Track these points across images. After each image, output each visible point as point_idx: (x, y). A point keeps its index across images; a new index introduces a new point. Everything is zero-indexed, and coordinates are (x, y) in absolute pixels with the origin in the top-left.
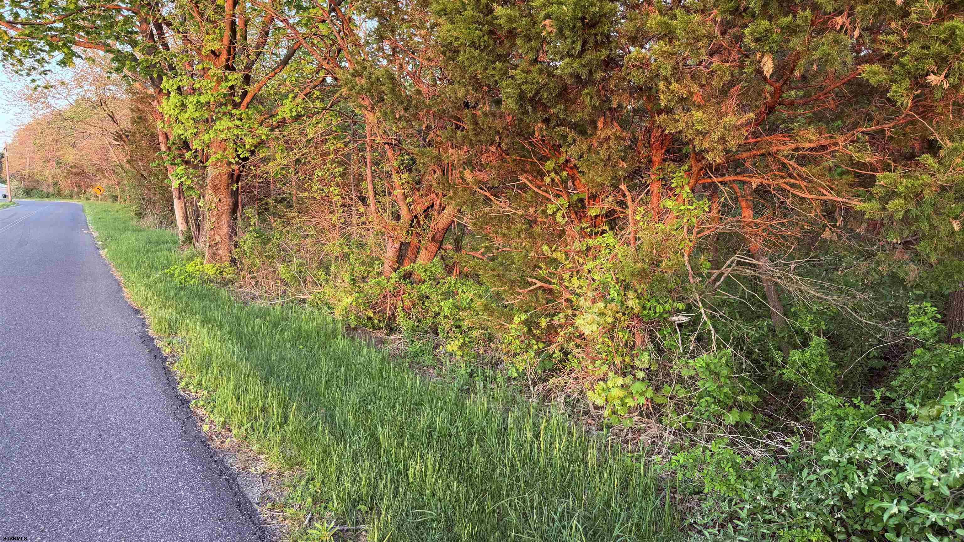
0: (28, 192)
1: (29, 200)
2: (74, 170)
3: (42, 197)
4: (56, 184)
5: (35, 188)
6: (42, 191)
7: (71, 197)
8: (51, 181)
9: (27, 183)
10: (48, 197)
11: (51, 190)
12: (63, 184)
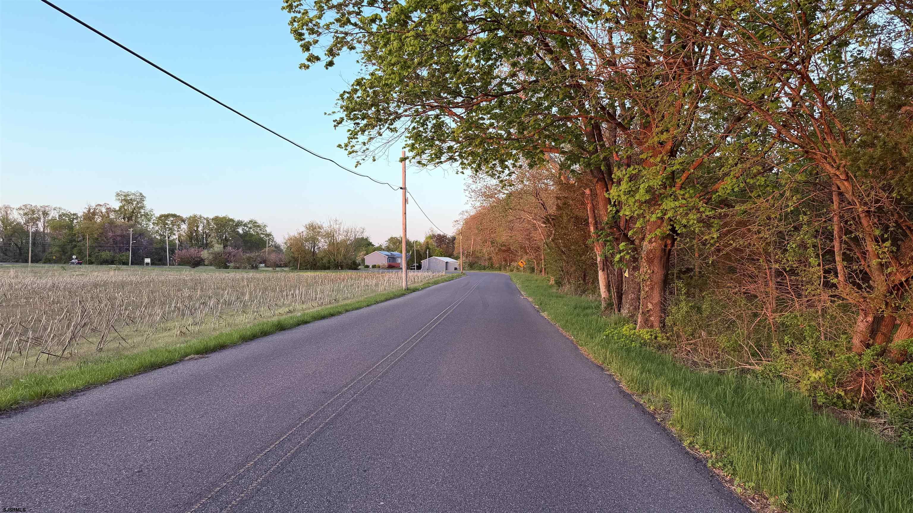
0: (471, 266)
1: (472, 271)
2: (503, 248)
3: (480, 269)
4: (490, 259)
5: (476, 263)
6: (480, 265)
7: (500, 269)
8: (486, 257)
9: (471, 259)
10: (484, 269)
11: (487, 264)
12: (495, 259)
